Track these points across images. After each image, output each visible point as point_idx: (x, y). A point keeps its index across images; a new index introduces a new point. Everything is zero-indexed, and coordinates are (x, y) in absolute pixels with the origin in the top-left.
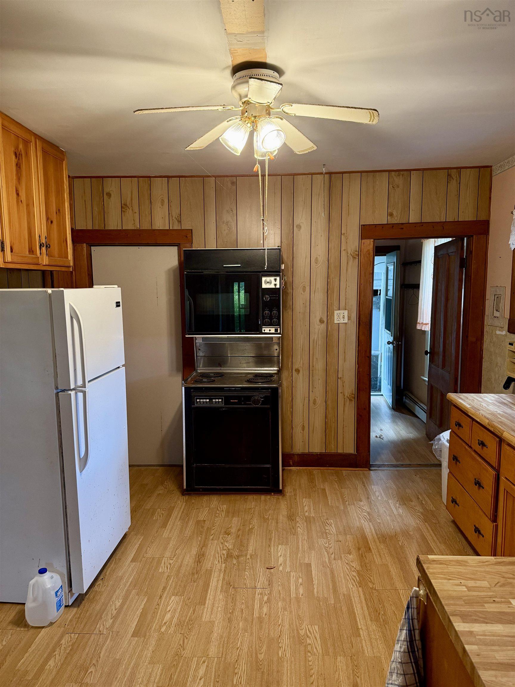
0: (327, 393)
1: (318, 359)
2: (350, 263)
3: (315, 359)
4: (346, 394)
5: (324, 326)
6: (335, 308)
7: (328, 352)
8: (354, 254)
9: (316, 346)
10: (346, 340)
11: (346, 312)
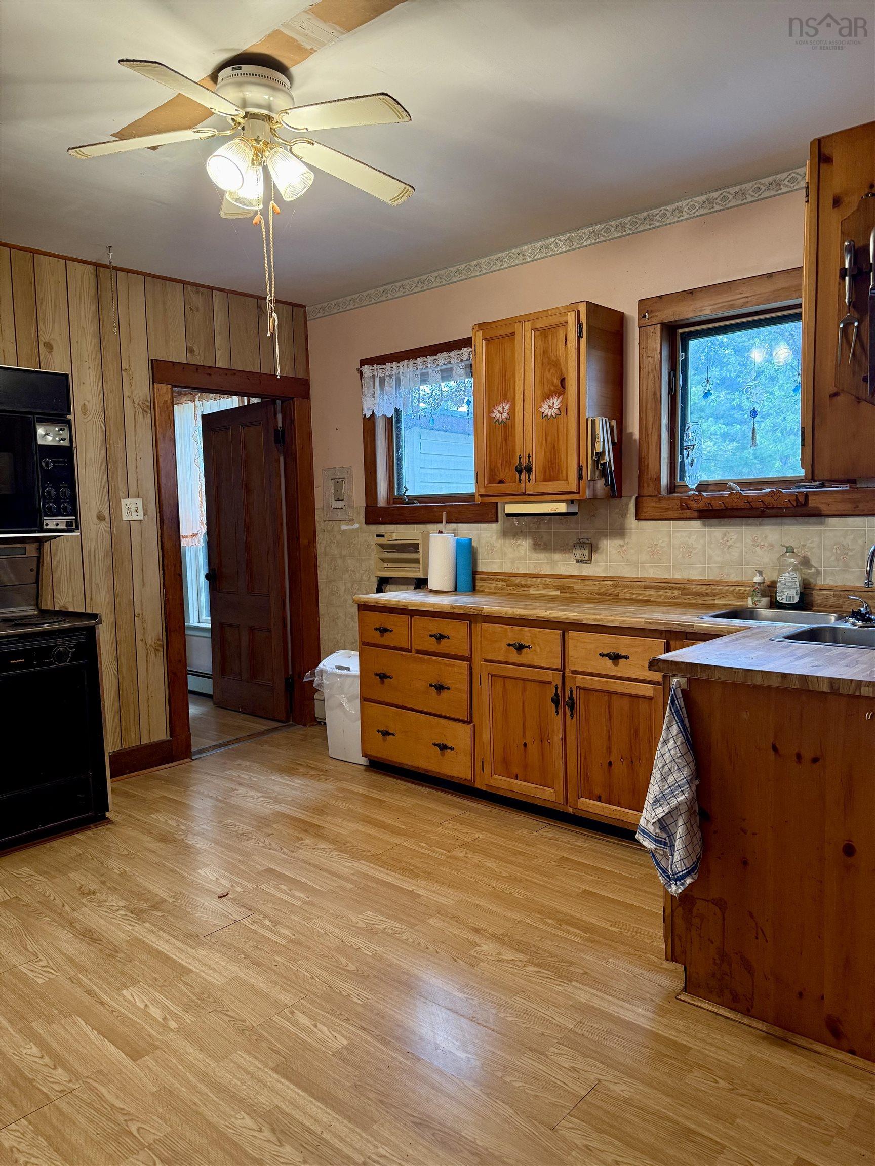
0: (118, 643)
1: (100, 585)
2: (140, 420)
3: (94, 586)
4: (149, 642)
5: (105, 526)
6: (121, 494)
7: (115, 571)
8: (144, 405)
9: (95, 563)
10: (143, 550)
11: (140, 502)
